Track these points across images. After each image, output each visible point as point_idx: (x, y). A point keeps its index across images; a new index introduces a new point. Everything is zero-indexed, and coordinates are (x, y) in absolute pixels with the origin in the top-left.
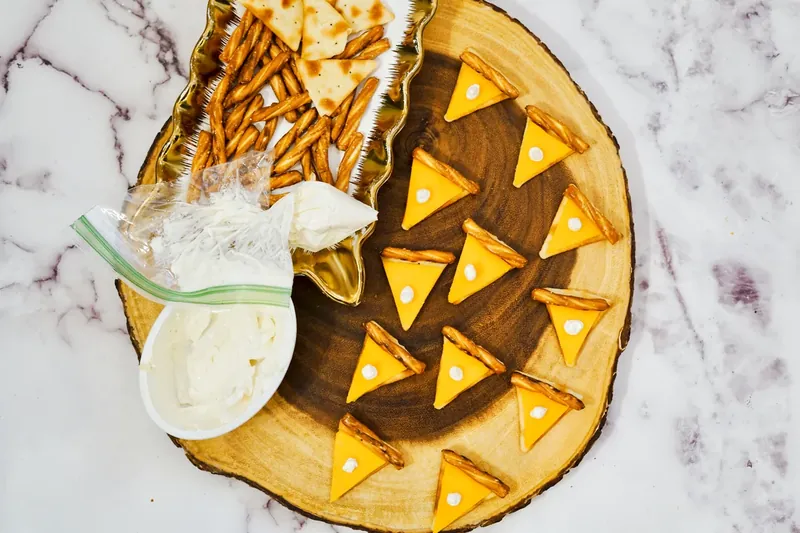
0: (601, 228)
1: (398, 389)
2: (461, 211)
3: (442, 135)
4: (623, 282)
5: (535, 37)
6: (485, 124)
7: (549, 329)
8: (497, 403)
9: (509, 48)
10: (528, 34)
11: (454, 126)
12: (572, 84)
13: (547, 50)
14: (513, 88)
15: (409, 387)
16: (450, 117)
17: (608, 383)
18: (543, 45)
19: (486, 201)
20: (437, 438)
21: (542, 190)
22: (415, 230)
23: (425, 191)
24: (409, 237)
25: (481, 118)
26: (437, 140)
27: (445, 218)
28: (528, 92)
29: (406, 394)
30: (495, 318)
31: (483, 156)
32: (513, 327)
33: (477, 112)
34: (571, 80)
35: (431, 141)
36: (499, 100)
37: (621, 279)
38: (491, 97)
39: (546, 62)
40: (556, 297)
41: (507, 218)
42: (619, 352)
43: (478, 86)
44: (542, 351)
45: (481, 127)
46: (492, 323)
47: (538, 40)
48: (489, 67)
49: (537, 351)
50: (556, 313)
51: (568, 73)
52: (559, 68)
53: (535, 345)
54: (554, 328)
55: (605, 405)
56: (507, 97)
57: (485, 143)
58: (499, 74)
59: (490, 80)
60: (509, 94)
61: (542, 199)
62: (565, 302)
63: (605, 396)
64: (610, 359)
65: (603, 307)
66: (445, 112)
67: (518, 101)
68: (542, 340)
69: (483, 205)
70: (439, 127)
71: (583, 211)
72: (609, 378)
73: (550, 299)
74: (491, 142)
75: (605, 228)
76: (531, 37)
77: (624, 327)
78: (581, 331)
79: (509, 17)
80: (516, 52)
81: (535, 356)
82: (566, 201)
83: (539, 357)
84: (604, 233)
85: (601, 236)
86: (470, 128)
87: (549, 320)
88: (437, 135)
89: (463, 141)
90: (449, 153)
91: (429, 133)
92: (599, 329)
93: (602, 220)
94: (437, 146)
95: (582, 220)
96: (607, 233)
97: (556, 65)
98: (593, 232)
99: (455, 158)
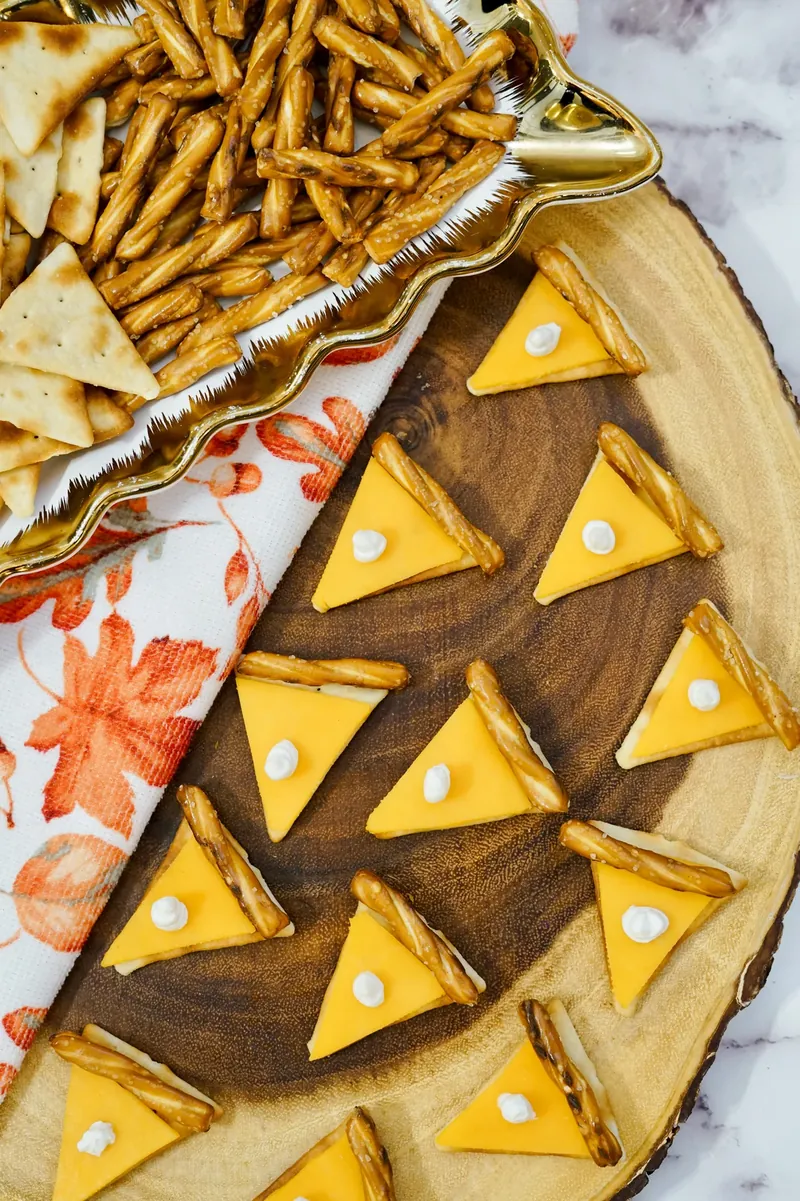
0: (764, 709)
1: (214, 968)
2: (454, 601)
3: (453, 419)
4: (781, 849)
5: (716, 252)
6: (556, 420)
7: (588, 915)
8: (426, 1055)
9: (651, 262)
10: (700, 242)
11: (486, 408)
12: (773, 374)
13: (736, 286)
14: (634, 349)
15: (239, 968)
16: (478, 384)
17: (690, 1073)
18: (730, 274)
19: (516, 590)
20: (273, 1099)
21: (648, 598)
22: (340, 618)
23: (375, 536)
24: (322, 632)
25: (549, 402)
26: (439, 429)
27: (415, 608)
28: (670, 368)
29: (226, 981)
30: (468, 862)
31: (533, 491)
32: (507, 889)
33: (543, 387)
34: (774, 364)
35: (427, 429)
36: (599, 370)
37: (778, 842)
38: (581, 361)
39: (727, 310)
40: (615, 849)
41: (553, 642)
42: (733, 1010)
43: (555, 329)
44: (557, 961)
45: (545, 423)
46: (460, 872)
47: (721, 259)
48: (590, 292)
49: (547, 960)
50: (608, 882)
51: (771, 348)
52: (753, 330)
53: (544, 946)
54: (600, 916)
55: (671, 1120)
56: (620, 370)
57: (545, 461)
58: (611, 313)
59: (587, 321)
60: (622, 363)
61: (643, 618)
62: (631, 861)
63: (676, 1101)
64: (708, 1019)
65: (722, 890)
66: (472, 372)
67: (643, 383)
68: (564, 937)
69: (507, 600)
70: (451, 401)
71: (727, 667)
72: (695, 1062)
73: (600, 850)
74: (558, 461)
75: (775, 710)
76: (706, 249)
77: (760, 954)
78: (662, 936)
79: (668, 194)
80: (664, 275)
81: (539, 968)
82: (688, 637)
83: (548, 974)
84: (770, 721)
85: (765, 728)
86: (519, 421)
87: (591, 895)
88: (442, 418)
89: (497, 445)
90: (458, 465)
91: (425, 410)
92: (702, 944)
93: (768, 692)
94: (437, 442)
95: (721, 688)
96: (778, 722)
97: (747, 322)
98: (742, 715)
99: (469, 479)
